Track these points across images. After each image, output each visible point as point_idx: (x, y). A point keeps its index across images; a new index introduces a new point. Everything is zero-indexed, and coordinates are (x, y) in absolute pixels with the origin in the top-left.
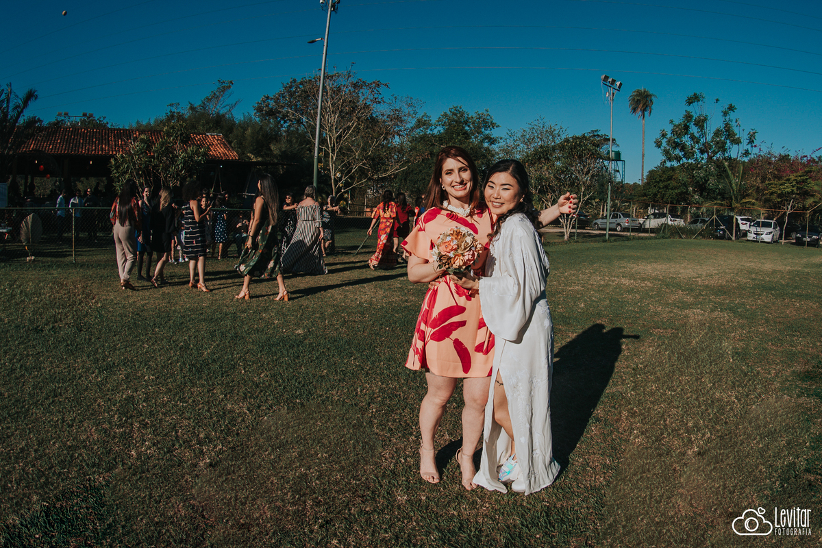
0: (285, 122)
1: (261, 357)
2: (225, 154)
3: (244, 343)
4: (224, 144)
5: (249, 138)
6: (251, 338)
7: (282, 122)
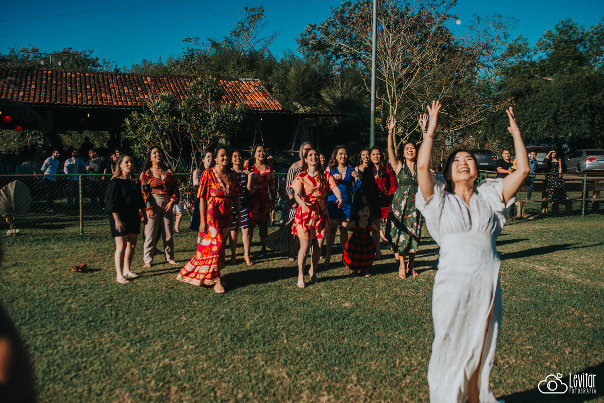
0: (338, 57)
1: (305, 328)
2: (265, 104)
3: (288, 315)
4: (263, 92)
5: (293, 81)
6: (295, 310)
7: (334, 58)
